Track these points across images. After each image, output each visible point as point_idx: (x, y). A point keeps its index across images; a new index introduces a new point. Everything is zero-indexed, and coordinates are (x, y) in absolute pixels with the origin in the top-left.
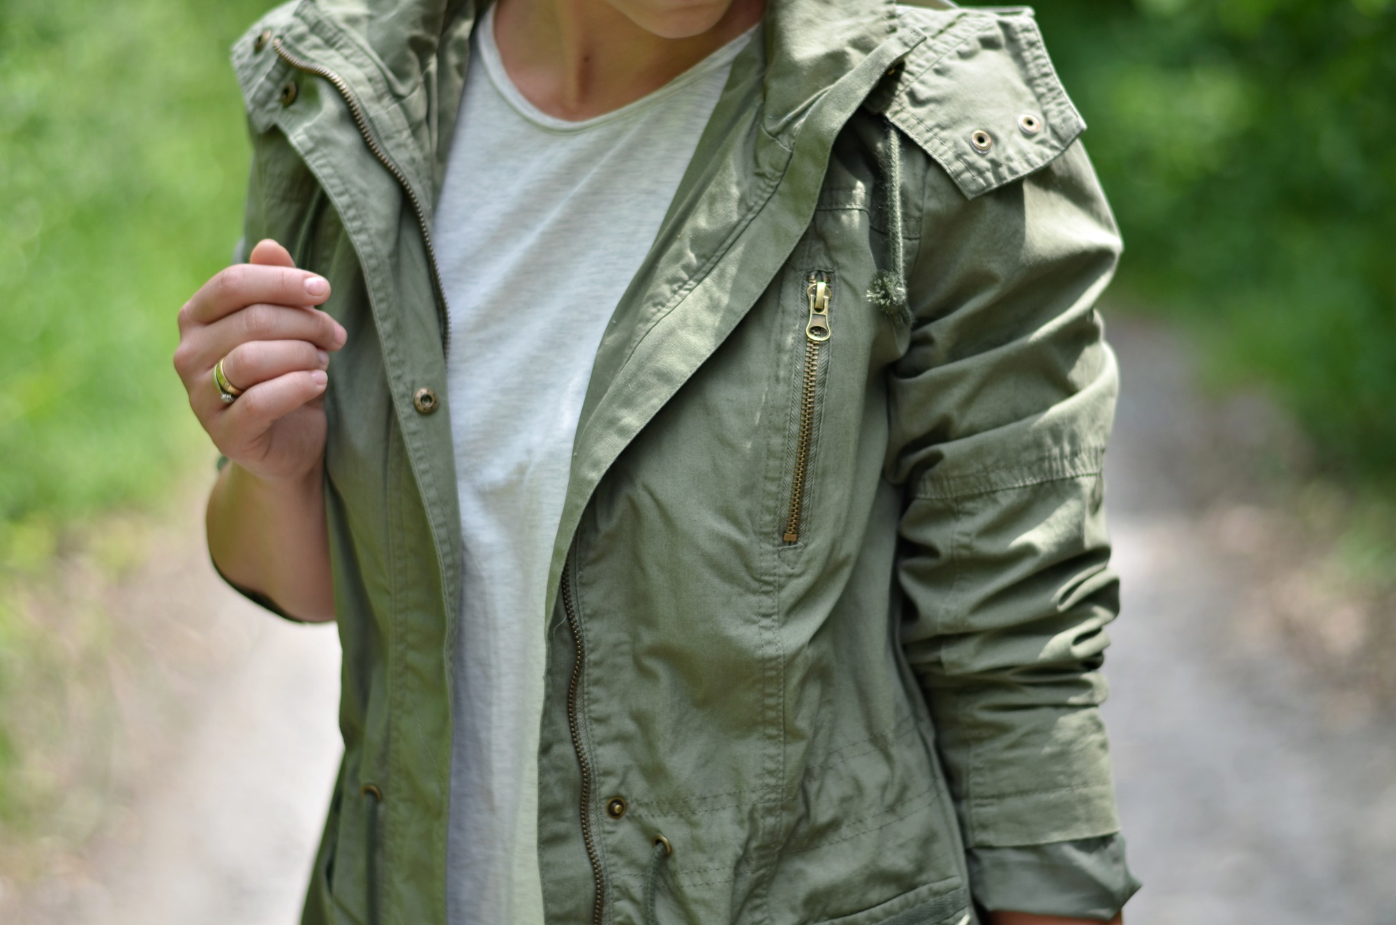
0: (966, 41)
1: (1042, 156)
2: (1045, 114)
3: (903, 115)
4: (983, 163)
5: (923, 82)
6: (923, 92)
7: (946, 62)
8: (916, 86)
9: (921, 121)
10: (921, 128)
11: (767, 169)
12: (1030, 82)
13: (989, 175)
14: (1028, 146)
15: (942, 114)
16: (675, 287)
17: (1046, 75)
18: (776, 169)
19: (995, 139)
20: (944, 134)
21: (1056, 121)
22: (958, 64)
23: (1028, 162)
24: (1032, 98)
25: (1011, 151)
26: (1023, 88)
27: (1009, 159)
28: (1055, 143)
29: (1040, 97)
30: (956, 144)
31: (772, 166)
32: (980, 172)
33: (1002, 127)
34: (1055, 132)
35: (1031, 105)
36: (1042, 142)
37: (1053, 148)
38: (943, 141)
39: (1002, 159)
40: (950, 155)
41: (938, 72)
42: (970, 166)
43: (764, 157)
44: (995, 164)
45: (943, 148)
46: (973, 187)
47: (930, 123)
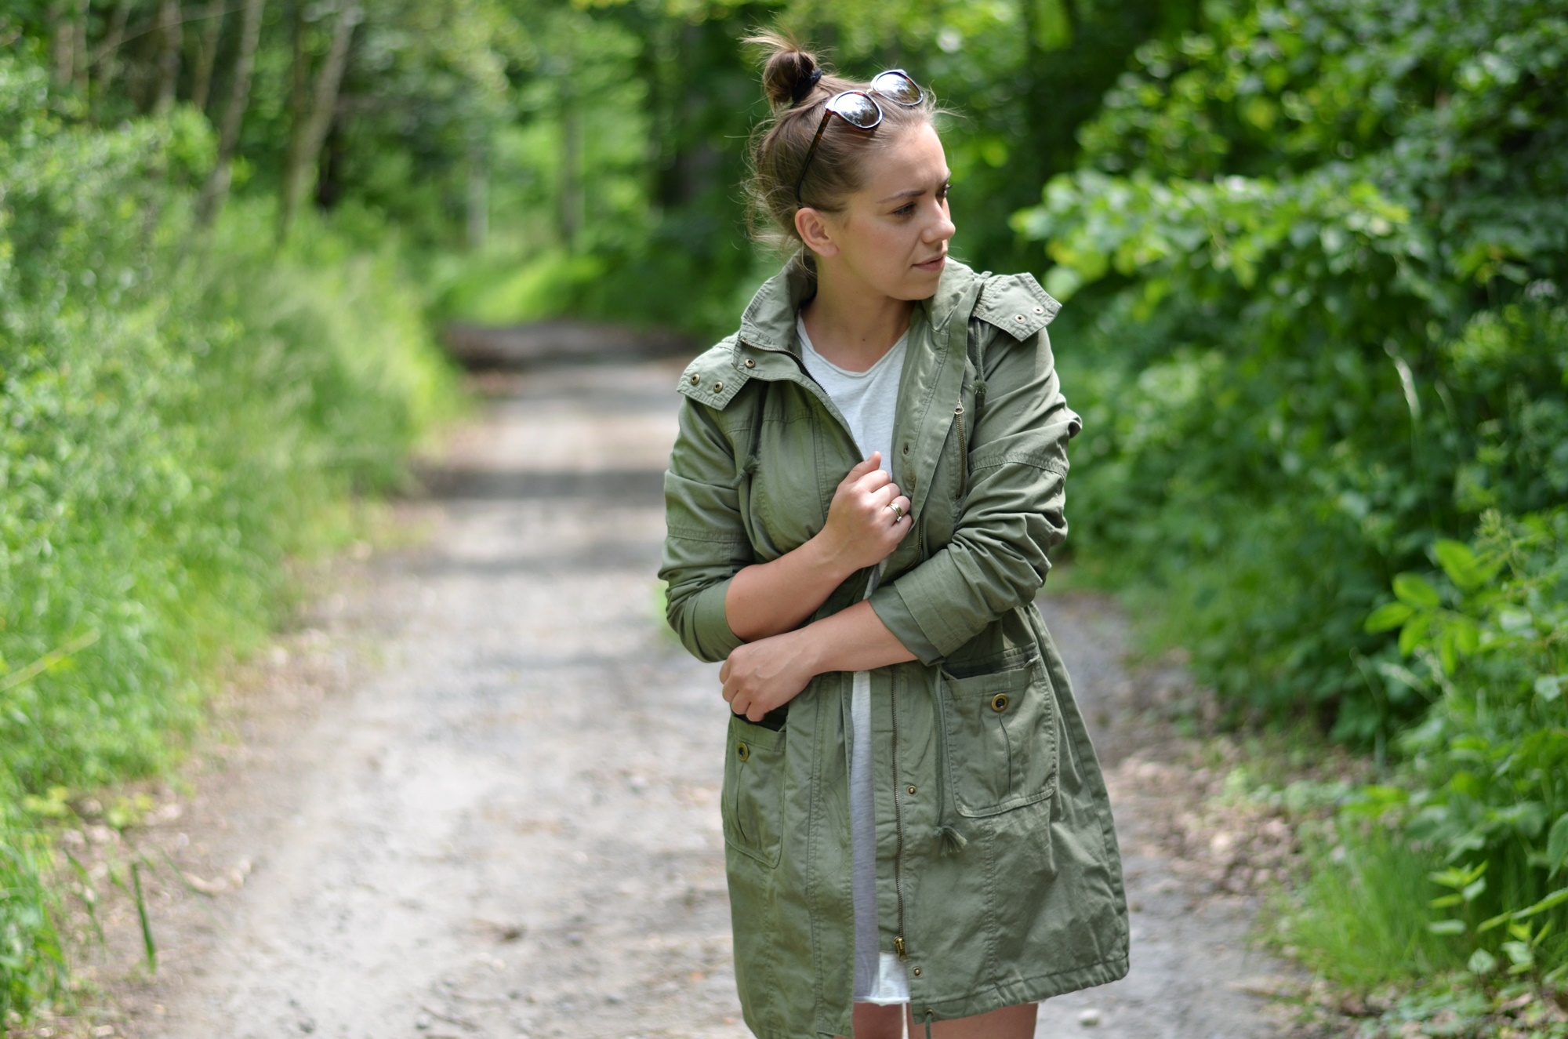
0: (1003, 285)
1: (1046, 321)
2: (1044, 306)
3: (986, 316)
4: (1023, 327)
5: (990, 302)
6: (991, 306)
7: (998, 293)
8: (988, 304)
9: (993, 317)
10: (994, 319)
11: (940, 345)
12: (1034, 296)
13: (1027, 330)
14: (1039, 318)
15: (1002, 312)
16: (923, 403)
17: (1040, 292)
18: (945, 344)
19: (1026, 317)
20: (1004, 319)
21: (1049, 307)
22: (1003, 293)
23: (1041, 323)
24: (1037, 302)
25: (1033, 321)
26: (1033, 299)
27: (1033, 323)
28: (1051, 315)
29: (1040, 300)
30: (1010, 322)
31: (942, 343)
32: (1023, 330)
33: (1027, 312)
34: (1049, 311)
35: (1037, 304)
36: (1045, 316)
37: (1050, 317)
38: (1005, 322)
39: (1030, 324)
40: (1009, 326)
41: (995, 297)
42: (1018, 328)
43: (937, 342)
44: (1028, 326)
45: (1005, 325)
46: (1022, 336)
47: (997, 316)
